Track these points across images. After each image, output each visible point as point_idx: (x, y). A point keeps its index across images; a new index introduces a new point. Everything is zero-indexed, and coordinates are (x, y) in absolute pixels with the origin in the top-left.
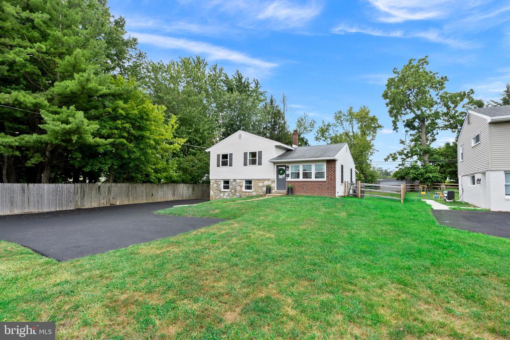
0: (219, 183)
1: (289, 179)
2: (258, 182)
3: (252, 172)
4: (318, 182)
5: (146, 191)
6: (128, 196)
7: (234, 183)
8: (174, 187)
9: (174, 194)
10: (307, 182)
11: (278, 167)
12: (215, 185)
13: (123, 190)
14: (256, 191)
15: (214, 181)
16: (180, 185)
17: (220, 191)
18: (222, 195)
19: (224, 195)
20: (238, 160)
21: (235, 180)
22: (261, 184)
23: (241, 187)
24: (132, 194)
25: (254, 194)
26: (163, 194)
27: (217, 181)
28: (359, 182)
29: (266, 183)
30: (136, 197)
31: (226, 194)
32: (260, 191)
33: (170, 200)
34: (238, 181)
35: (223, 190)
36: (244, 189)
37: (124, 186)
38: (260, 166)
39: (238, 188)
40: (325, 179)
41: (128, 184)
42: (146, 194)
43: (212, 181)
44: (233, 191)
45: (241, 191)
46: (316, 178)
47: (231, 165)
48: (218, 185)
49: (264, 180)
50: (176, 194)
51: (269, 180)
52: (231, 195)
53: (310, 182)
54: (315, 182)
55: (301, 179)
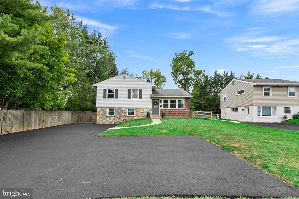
0: (106, 110)
1: (162, 108)
2: (139, 109)
3: (134, 103)
4: (180, 110)
5: (39, 118)
6: (23, 123)
7: (119, 111)
8: (59, 113)
9: (59, 120)
10: (174, 110)
11: (153, 100)
12: (102, 112)
13: (19, 116)
14: (137, 116)
15: (100, 109)
16: (64, 111)
17: (106, 116)
18: (108, 119)
19: (110, 119)
20: (123, 94)
21: (120, 108)
22: (141, 111)
23: (125, 113)
24: (26, 121)
25: (136, 118)
26: (52, 119)
27: (103, 109)
28: (192, 110)
29: (146, 110)
30: (30, 123)
31: (112, 118)
32: (140, 115)
33: (56, 125)
34: (122, 109)
35: (108, 115)
36: (127, 115)
37: (19, 112)
38: (141, 99)
39: (123, 114)
40: (184, 108)
41: (22, 111)
42: (39, 121)
43: (99, 109)
44: (118, 116)
45: (125, 116)
46: (178, 107)
47: (116, 97)
48: (105, 112)
49: (144, 108)
50: (61, 119)
51: (147, 108)
52: (116, 119)
53: (175, 110)
54: (178, 110)
55: (169, 108)
